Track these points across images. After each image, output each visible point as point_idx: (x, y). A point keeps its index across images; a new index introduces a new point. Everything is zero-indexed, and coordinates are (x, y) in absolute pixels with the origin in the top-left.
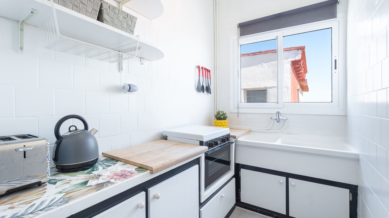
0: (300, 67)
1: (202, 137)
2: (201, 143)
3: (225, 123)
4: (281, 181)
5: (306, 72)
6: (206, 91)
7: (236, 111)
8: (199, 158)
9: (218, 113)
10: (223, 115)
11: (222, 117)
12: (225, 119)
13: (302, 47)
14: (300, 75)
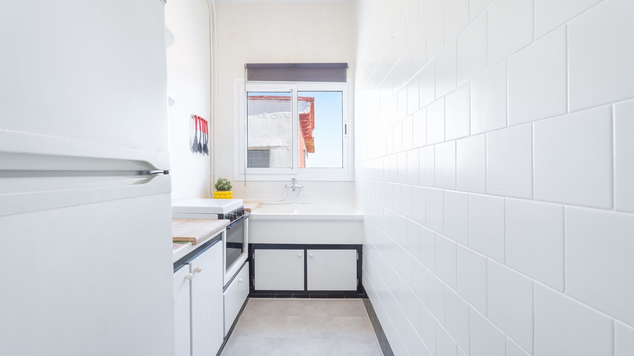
0: (307, 122)
1: (222, 209)
2: (221, 217)
3: (229, 195)
4: (300, 255)
5: (313, 128)
6: (204, 150)
7: (242, 178)
8: (221, 233)
9: (220, 182)
10: (226, 184)
11: (226, 186)
12: (229, 189)
13: (312, 98)
14: (307, 132)
